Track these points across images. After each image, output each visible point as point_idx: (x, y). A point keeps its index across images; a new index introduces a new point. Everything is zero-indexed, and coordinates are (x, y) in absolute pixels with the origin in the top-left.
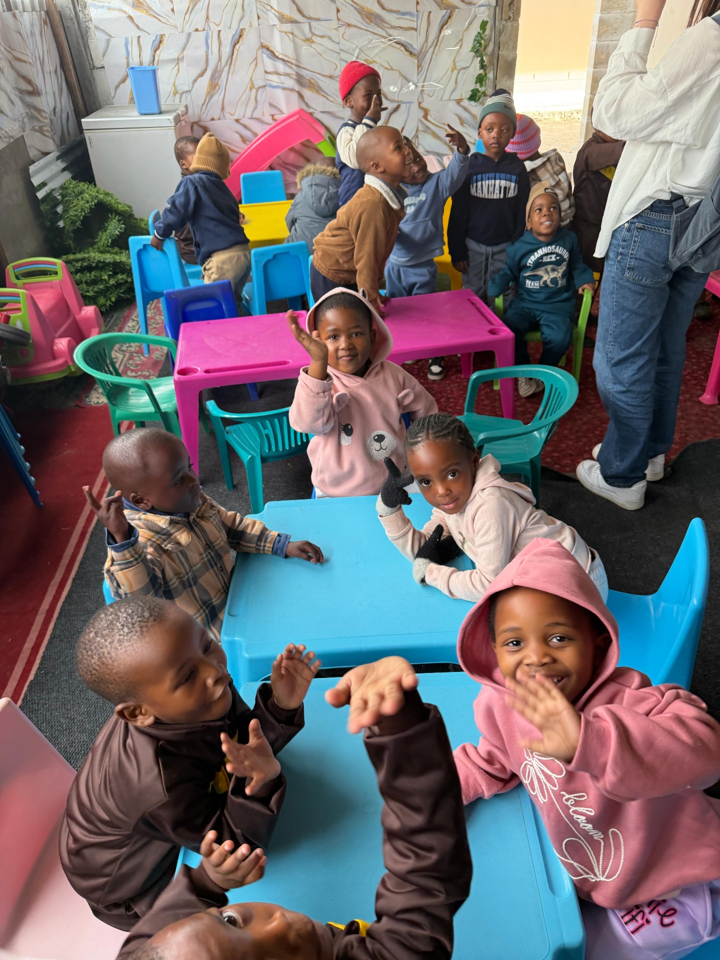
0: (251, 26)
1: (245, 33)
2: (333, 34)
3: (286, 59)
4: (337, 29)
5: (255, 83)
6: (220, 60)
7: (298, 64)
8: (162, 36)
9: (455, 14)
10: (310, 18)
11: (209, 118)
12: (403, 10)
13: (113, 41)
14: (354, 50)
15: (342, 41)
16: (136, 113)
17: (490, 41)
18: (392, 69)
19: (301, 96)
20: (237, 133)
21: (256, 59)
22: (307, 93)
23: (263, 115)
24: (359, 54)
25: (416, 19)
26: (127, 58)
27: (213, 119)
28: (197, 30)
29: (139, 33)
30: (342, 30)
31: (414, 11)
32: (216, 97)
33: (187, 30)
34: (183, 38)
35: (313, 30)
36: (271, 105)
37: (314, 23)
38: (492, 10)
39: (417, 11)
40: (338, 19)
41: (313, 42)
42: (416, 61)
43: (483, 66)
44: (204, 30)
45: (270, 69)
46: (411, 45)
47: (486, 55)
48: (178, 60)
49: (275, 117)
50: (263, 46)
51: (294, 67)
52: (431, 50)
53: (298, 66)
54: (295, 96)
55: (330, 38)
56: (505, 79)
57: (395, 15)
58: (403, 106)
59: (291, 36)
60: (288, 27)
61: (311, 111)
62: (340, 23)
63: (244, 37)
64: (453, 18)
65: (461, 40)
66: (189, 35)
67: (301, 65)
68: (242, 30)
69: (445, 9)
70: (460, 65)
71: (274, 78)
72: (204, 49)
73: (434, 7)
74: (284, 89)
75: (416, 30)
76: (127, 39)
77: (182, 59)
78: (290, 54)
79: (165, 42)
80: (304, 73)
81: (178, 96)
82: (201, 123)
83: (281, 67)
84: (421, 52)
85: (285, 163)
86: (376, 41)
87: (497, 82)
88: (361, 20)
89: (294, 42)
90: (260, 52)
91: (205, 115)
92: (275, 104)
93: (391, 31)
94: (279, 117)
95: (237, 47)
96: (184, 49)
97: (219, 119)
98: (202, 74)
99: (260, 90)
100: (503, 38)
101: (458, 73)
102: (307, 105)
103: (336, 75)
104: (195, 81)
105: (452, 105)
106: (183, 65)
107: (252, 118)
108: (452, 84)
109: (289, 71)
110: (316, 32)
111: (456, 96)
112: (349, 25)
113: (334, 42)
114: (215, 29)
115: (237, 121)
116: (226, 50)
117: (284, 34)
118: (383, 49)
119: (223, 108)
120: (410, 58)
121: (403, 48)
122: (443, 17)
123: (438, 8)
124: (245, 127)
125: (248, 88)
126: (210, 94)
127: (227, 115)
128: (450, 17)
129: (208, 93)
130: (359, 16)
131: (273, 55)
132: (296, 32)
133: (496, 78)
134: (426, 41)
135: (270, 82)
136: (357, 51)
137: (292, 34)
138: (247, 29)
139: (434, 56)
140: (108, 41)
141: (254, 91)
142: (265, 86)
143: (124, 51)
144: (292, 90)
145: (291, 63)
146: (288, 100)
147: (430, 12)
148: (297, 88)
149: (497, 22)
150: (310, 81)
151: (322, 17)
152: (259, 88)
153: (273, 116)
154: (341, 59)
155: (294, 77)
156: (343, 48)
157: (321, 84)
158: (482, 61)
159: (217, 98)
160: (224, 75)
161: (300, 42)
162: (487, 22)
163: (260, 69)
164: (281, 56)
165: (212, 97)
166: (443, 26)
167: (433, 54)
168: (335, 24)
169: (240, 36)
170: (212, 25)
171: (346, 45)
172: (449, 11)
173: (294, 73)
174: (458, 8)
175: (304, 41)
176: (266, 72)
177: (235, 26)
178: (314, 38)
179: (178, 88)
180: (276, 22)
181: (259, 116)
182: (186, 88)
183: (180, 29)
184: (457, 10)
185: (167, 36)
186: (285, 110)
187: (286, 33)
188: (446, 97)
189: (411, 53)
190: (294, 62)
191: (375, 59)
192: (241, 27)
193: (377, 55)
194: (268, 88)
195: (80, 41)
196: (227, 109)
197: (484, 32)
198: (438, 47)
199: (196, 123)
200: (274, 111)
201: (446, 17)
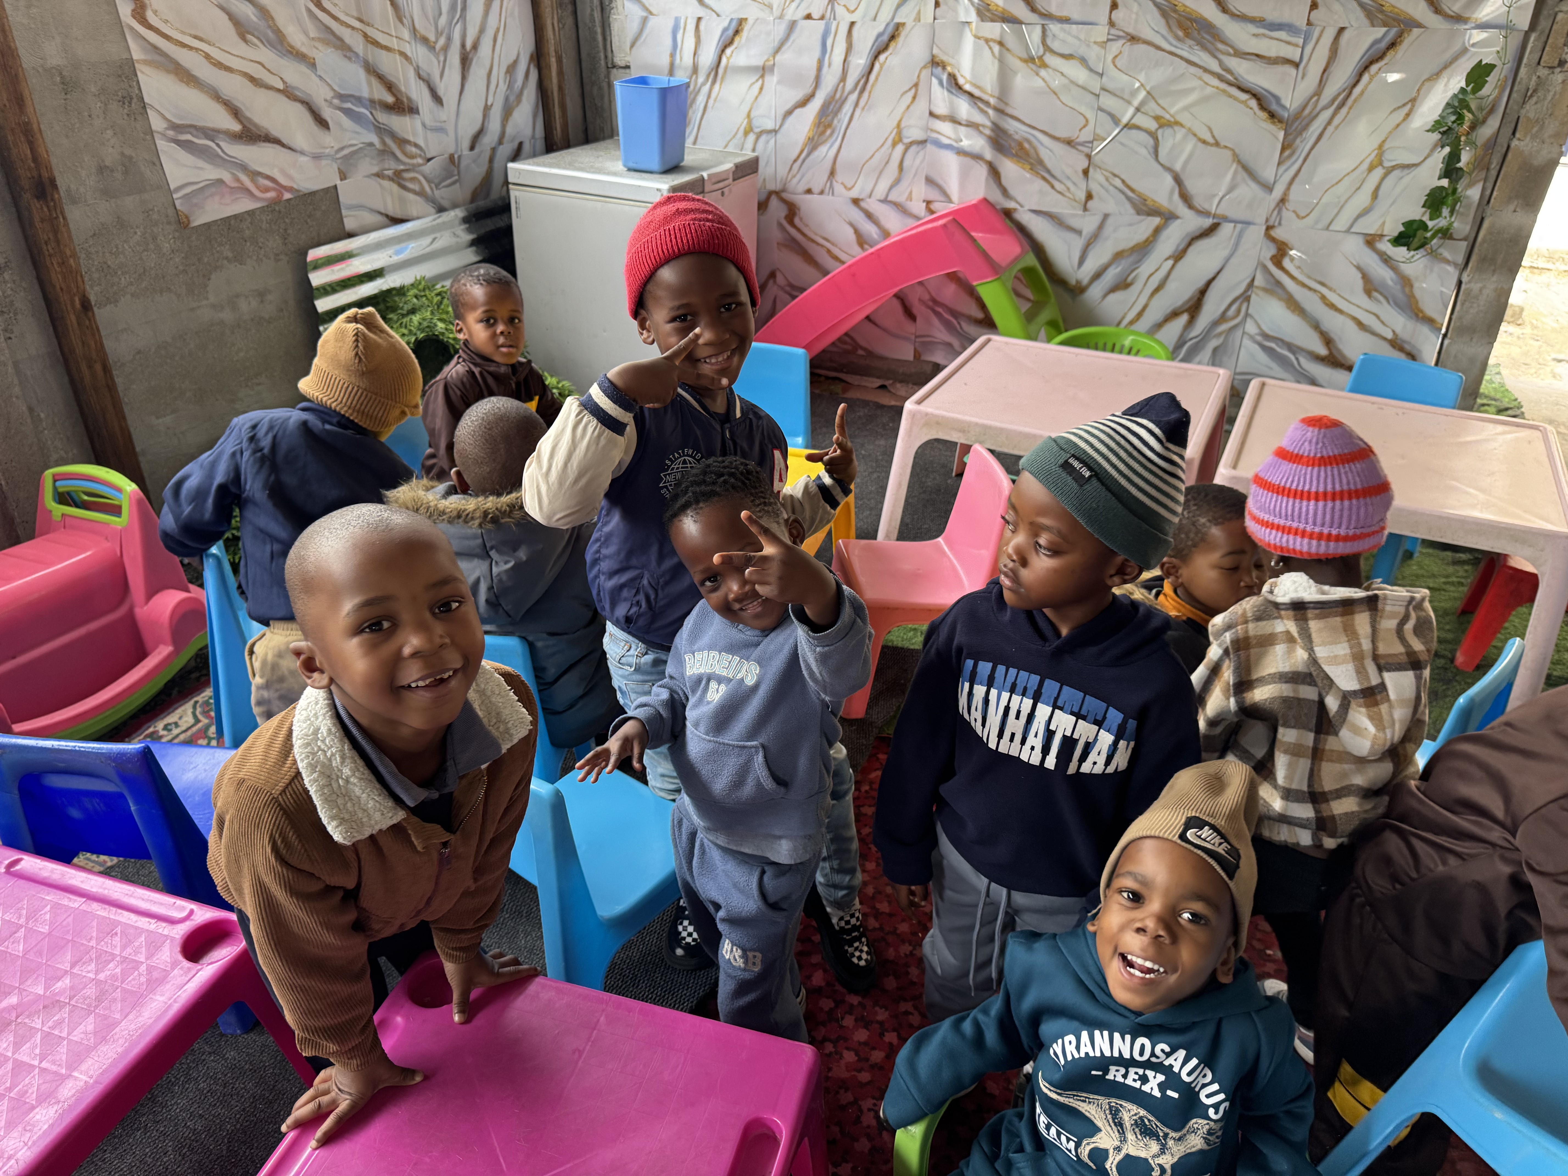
0: (918, 19)
1: (903, 33)
2: (1093, 54)
3: (977, 93)
4: (1103, 45)
5: (905, 133)
6: (843, 78)
7: (1001, 106)
8: (741, 22)
9: (1408, 40)
10: (1047, 16)
11: (802, 187)
12: (1272, 16)
13: (652, 22)
14: (1137, 91)
15: (1113, 72)
16: (619, 166)
17: (1492, 111)
18: (1217, 144)
19: (994, 172)
20: (851, 225)
21: (916, 85)
22: (1010, 169)
23: (910, 198)
24: (1143, 103)
25: (1301, 41)
26: (672, 55)
27: (809, 191)
28: (809, 17)
29: (701, 12)
30: (1115, 47)
31: (1302, 23)
32: (822, 150)
33: (790, 15)
34: (782, 28)
35: (1049, 42)
36: (930, 181)
37: (1054, 28)
38: (1515, 41)
39: (1309, 23)
40: (1112, 24)
41: (1044, 66)
42: (1281, 135)
43: (1451, 170)
44: (822, 18)
45: (941, 109)
46: (1277, 99)
47: (1471, 143)
48: (764, 71)
49: (934, 206)
50: (935, 63)
51: (991, 112)
52: (1326, 115)
53: (999, 111)
54: (982, 171)
55: (1083, 61)
56: (1511, 207)
57: (1252, 29)
58: (1226, 229)
59: (996, 48)
60: (994, 29)
61: (1011, 205)
62: (1113, 31)
63: (901, 40)
64: (1402, 49)
65: (1413, 101)
66: (793, 25)
67: (1009, 110)
68: (898, 27)
69: (1385, 25)
70: (1393, 158)
71: (946, 128)
72: (817, 54)
73: (1355, 18)
74: (961, 152)
75: (1297, 65)
76: (677, 20)
77: (772, 69)
78: (989, 84)
79: (744, 34)
80: (1011, 126)
81: (751, 137)
82: (784, 195)
83: (964, 109)
84: (1298, 115)
85: (934, 301)
86: (1192, 80)
87: (1489, 211)
88: (1164, 30)
89: (1001, 61)
90: (926, 73)
91: (795, 180)
92: (940, 182)
93: (1233, 63)
94: (942, 208)
95: (882, 57)
96: (778, 50)
97: (822, 193)
98: (804, 103)
99: (914, 148)
100: (1530, 110)
101: (1386, 175)
102: (1005, 192)
103: (1081, 139)
104: (789, 113)
105: (1354, 246)
106: (772, 81)
107: (885, 201)
108: (1363, 199)
109: (978, 118)
110: (1055, 45)
111: (1369, 225)
112: (1133, 39)
113: (1091, 70)
114: (844, 18)
115: (856, 202)
116: (860, 61)
117: (982, 42)
118: (1205, 100)
119: (832, 173)
120: (1268, 126)
121: (1253, 103)
122: (1376, 42)
123: (1366, 22)
124: (869, 216)
125: (890, 142)
126: (813, 143)
127: (838, 188)
128: (1393, 45)
129: (810, 139)
130: (1162, 21)
131: (954, 84)
132: (1011, 42)
133: (1486, 200)
134: (1318, 93)
135: (935, 135)
136: (1142, 94)
137: (1001, 44)
138: (910, 23)
139: (1330, 129)
140: (645, 20)
141: (900, 148)
142: (923, 142)
143: (669, 42)
144: (977, 157)
145: (987, 103)
146: (964, 175)
147: (1342, 30)
148: (989, 154)
149: (1523, 71)
150: (1020, 144)
151: (1075, 16)
152: (912, 143)
153: (928, 202)
154: (1100, 109)
155: (988, 132)
156: (1110, 86)
157: (1044, 154)
158: (1454, 157)
159: (826, 152)
160: (848, 108)
161: (1015, 63)
162: (1491, 67)
163: (921, 107)
164: (967, 87)
165: (814, 148)
166: (1371, 63)
167: (1329, 123)
168: (1101, 32)
169: (893, 37)
170: (840, 10)
171: (1117, 79)
172: (1394, 31)
173: (988, 124)
174: (1419, 25)
175: (1025, 61)
176: (931, 114)
177: (885, 16)
178: (1049, 59)
179: (755, 123)
180: (973, 17)
181: (902, 199)
182: (770, 125)
183: (776, 12)
184: (1416, 31)
185: (750, 21)
186: (955, 197)
187: (987, 41)
188: (1341, 223)
189: (1272, 115)
190: (992, 101)
191: (1180, 118)
192: (897, 20)
193: (1186, 108)
194: (929, 147)
195: (597, 15)
196: (839, 177)
197: (1475, 90)
198: (1344, 111)
199: (777, 193)
200: (933, 195)
201: (1383, 45)
